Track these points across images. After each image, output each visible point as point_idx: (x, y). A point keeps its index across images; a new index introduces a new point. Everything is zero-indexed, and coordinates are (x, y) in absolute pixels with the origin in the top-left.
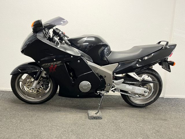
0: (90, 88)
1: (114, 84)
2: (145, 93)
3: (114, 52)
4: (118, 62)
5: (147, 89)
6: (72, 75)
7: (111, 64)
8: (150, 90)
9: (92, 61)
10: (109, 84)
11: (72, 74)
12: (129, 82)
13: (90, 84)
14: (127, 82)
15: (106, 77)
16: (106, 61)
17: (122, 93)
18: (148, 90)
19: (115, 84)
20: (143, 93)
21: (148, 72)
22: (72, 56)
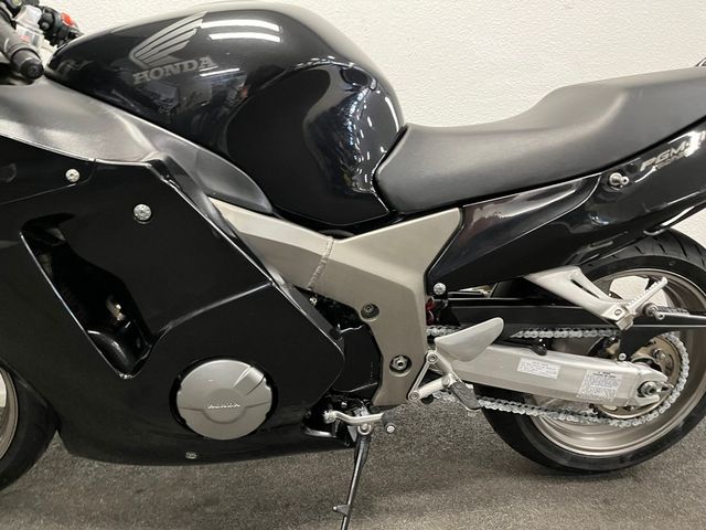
0: (267, 407)
1: (440, 357)
2: (641, 395)
3: (423, 134)
4: (458, 204)
5: (654, 366)
6: (120, 317)
7: (407, 218)
8: (669, 371)
9: (265, 204)
10: (401, 360)
11: (121, 311)
12: (534, 334)
13: (258, 376)
14: (520, 334)
15: (375, 311)
16: (370, 195)
17: (488, 404)
18: (662, 377)
19: (444, 352)
20: (632, 399)
21: (659, 253)
22: (73, 174)
